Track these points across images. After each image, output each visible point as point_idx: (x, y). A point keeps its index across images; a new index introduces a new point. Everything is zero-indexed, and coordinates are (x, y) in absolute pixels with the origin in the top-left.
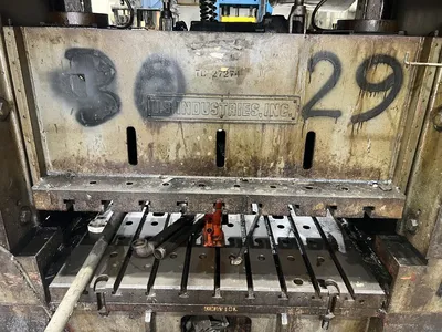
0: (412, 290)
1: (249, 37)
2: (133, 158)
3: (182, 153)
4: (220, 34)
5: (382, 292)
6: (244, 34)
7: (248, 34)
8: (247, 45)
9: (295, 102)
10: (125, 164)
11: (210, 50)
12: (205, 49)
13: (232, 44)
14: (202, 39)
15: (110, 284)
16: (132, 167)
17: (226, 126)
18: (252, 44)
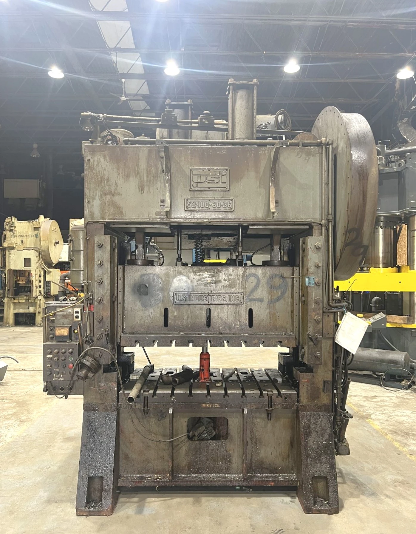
0: (309, 388)
1: (219, 268)
2: (166, 324)
3: (189, 320)
4: (207, 267)
5: (295, 392)
6: (217, 267)
7: (219, 267)
8: (219, 271)
9: (241, 294)
10: (162, 326)
11: (203, 273)
12: (201, 273)
13: (212, 271)
14: (200, 269)
15: (151, 392)
16: (165, 328)
17: (211, 306)
18: (221, 270)
